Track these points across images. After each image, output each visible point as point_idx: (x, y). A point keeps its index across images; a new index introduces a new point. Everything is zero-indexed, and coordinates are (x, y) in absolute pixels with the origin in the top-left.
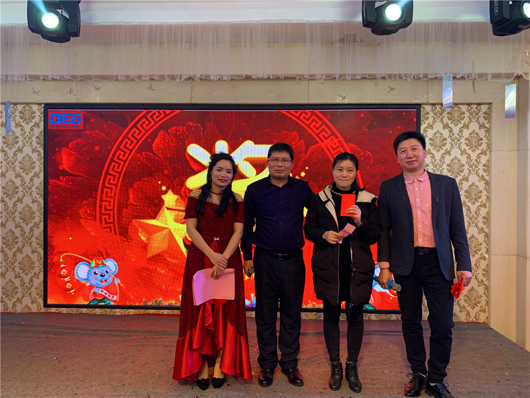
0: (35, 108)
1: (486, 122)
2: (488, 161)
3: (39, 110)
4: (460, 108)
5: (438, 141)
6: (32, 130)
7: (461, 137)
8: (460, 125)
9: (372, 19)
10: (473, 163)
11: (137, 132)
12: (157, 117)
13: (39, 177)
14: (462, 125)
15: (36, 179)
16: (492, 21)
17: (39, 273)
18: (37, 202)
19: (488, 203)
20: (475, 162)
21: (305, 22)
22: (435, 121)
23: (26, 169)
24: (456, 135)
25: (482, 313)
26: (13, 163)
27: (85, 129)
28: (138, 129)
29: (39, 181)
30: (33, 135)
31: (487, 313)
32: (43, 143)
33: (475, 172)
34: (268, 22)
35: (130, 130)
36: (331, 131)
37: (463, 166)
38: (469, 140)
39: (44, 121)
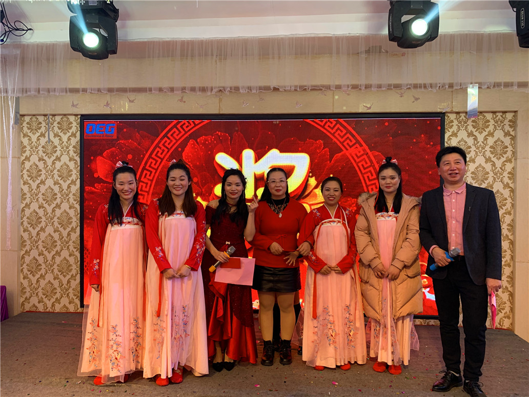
0: (72, 118)
1: (511, 130)
2: (513, 168)
3: (76, 120)
4: (485, 116)
6: (69, 139)
7: (486, 144)
8: (485, 133)
9: (398, 34)
11: (169, 141)
12: (187, 127)
13: (75, 185)
14: (487, 133)
15: (73, 186)
16: (518, 34)
17: (76, 275)
18: (74, 207)
19: (513, 210)
20: (500, 170)
21: (331, 35)
22: (459, 129)
23: (63, 177)
24: (480, 143)
25: (506, 320)
26: (52, 172)
27: (118, 139)
28: (169, 138)
29: (76, 188)
30: (70, 144)
31: (511, 319)
32: (79, 152)
33: (500, 180)
34: (296, 36)
35: (162, 139)
36: (356, 139)
37: (488, 173)
38: (494, 148)
39: (80, 131)
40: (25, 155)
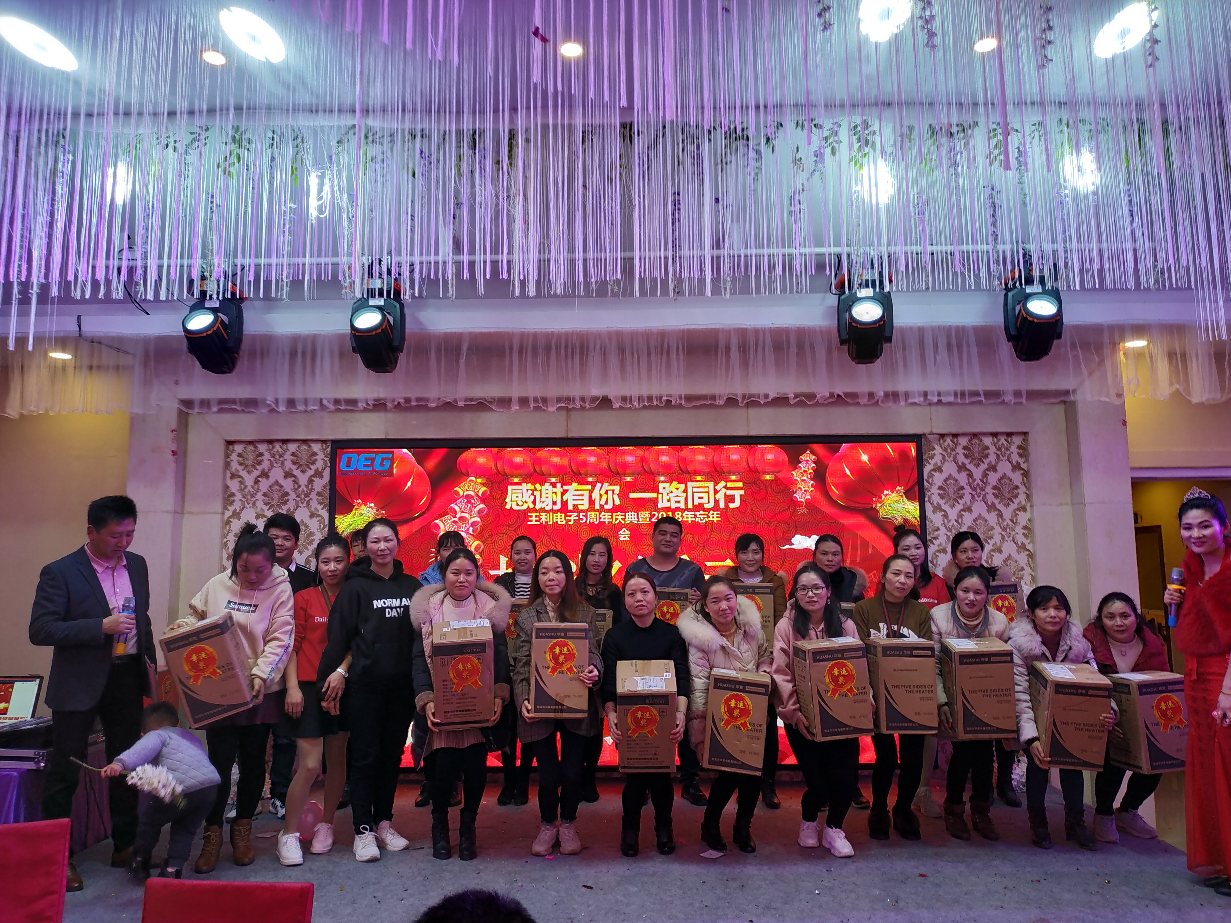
0: (316, 447)
1: (1021, 461)
2: (1029, 520)
3: (323, 450)
4: (981, 441)
5: (951, 491)
6: (310, 481)
7: (986, 484)
8: (984, 466)
10: (1008, 525)
14: (986, 466)
20: (1010, 523)
22: (944, 460)
24: (978, 481)
30: (312, 490)
32: (327, 502)
33: (1011, 539)
37: (992, 528)
38: (999, 489)
39: (331, 467)
40: (231, 509)
